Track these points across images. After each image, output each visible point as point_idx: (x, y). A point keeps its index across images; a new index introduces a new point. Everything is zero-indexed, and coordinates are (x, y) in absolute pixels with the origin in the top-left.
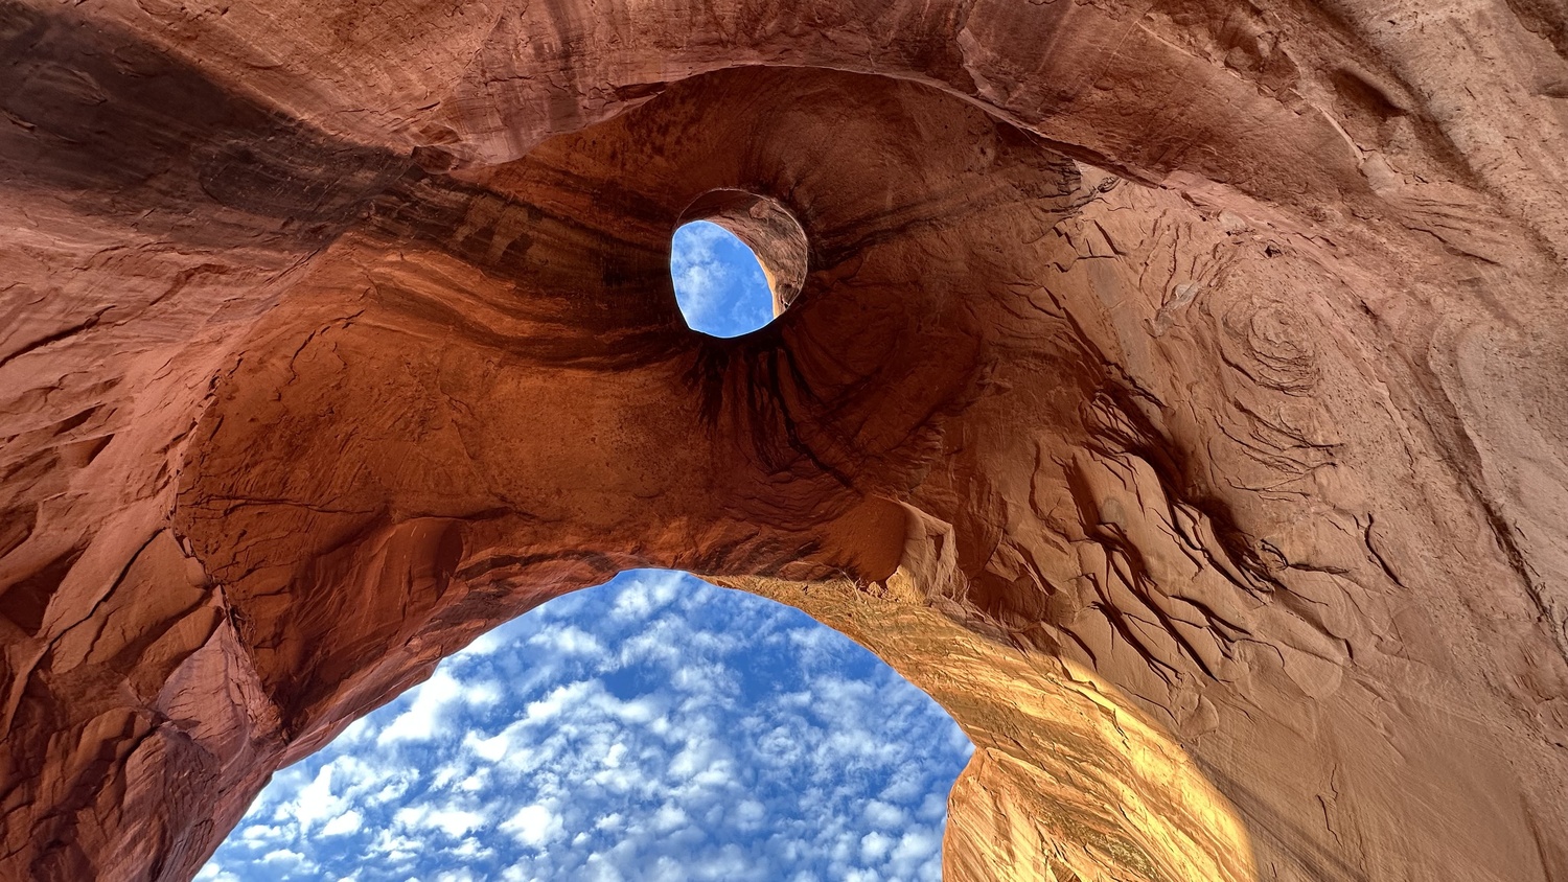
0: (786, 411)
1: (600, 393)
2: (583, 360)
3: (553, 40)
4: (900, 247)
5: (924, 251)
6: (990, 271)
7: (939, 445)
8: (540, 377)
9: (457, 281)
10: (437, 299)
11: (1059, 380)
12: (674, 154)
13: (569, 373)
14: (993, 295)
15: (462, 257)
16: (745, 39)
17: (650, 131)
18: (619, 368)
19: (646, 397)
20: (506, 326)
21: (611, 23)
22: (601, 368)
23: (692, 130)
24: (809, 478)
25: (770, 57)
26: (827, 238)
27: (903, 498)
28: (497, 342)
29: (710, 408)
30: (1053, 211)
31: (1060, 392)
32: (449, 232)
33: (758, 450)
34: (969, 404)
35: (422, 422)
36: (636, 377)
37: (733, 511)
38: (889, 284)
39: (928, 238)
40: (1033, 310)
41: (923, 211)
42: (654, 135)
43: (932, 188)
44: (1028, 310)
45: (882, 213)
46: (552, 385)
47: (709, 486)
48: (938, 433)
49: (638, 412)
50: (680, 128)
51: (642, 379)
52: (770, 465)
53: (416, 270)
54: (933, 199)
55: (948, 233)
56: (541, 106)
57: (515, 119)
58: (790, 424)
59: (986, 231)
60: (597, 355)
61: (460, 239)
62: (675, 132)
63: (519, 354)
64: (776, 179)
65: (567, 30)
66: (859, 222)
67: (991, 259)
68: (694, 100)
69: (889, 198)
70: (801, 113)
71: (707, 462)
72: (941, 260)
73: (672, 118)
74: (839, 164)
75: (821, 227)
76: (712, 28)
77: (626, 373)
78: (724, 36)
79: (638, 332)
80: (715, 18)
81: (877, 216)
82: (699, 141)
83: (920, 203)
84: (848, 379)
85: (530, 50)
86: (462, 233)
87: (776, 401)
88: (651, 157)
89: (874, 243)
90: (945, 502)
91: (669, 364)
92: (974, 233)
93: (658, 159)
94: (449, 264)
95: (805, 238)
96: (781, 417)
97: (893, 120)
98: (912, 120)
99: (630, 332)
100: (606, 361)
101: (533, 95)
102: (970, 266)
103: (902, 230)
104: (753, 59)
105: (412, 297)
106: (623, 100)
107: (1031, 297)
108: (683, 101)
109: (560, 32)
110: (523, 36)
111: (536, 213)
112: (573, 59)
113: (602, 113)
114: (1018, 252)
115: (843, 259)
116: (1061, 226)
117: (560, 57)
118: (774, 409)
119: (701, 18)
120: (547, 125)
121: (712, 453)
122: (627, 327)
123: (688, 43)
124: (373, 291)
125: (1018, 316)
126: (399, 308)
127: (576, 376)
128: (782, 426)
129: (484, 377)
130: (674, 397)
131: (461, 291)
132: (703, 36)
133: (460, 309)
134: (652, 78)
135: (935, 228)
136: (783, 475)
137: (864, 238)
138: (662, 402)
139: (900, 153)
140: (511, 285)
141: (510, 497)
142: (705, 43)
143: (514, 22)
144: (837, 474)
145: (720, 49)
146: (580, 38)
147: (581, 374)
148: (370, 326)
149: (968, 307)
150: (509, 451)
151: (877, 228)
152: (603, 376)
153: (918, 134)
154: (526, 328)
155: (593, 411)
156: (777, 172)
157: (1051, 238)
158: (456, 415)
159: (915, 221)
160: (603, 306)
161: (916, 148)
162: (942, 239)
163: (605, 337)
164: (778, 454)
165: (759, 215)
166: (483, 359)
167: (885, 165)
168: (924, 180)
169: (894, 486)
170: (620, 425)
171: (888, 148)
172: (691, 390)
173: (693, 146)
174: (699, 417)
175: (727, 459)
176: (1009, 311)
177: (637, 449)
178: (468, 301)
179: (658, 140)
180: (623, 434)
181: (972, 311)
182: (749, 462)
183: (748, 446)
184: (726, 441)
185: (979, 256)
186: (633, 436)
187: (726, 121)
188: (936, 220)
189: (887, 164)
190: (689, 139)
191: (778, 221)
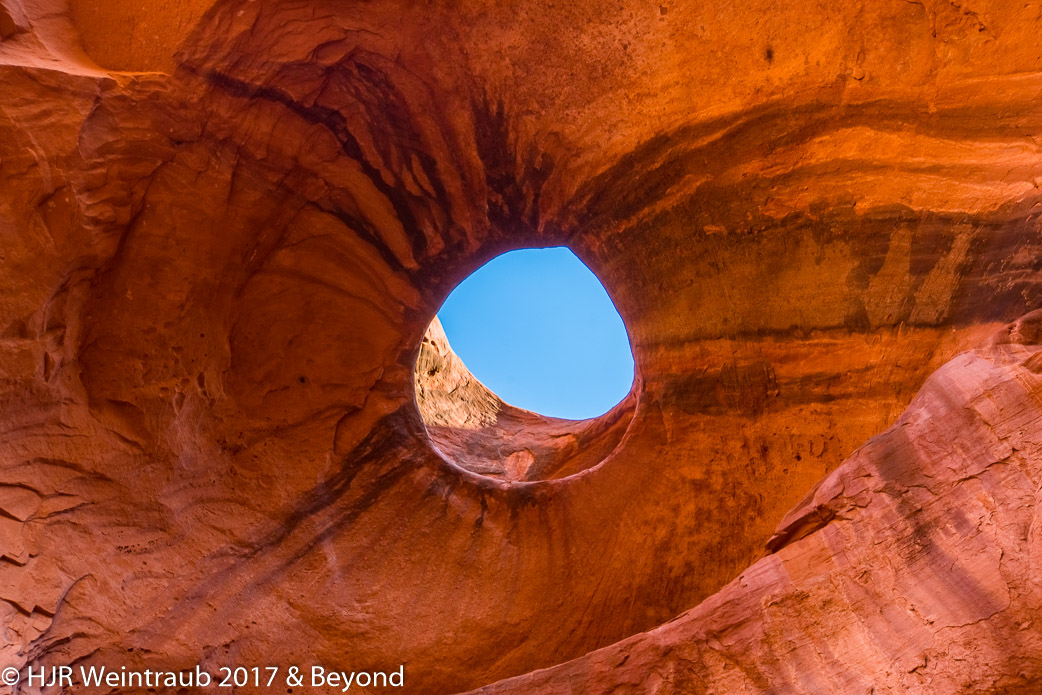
0: (368, 170)
2: (718, 135)
3: (947, 542)
4: (285, 496)
5: (244, 503)
6: (123, 512)
7: (84, 200)
8: (777, 83)
9: (945, 181)
12: (675, 490)
13: (734, 106)
14: (102, 477)
15: (947, 220)
16: (686, 654)
17: (721, 506)
18: (660, 142)
19: (601, 113)
20: (850, 143)
21: (877, 595)
22: (685, 132)
23: (662, 533)
24: (285, 67)
25: (641, 647)
26: (404, 463)
27: (106, 85)
28: (857, 114)
29: (492, 128)
30: (67, 640)
32: (977, 246)
33: (391, 87)
34: (64, 289)
36: (626, 138)
38: (278, 431)
39: (246, 525)
40: (24, 480)
41: (271, 561)
42: (714, 506)
43: (272, 598)
44: (34, 477)
45: (335, 532)
46: (756, 76)
48: (95, 221)
49: (606, 83)
50: (680, 530)
51: (617, 138)
52: (360, 67)
53: (1009, 175)
54: (263, 585)
55: (218, 544)
56: (929, 454)
57: (959, 422)
58: (352, 150)
59: (158, 568)
60: (699, 151)
61: (958, 244)
62: (685, 519)
63: (821, 107)
64: (515, 515)
65: (933, 561)
66: (364, 505)
67: (131, 531)
68: (672, 575)
69: (332, 558)
70: (515, 620)
71: (468, 36)
72: (211, 500)
73: (695, 538)
74: (429, 575)
75: (420, 475)
76: (738, 648)
77: (646, 138)
78: (716, 645)
79: (647, 210)
80: (737, 663)
81: (339, 526)
82: (646, 523)
83: (282, 569)
84: (284, 258)
85: (973, 517)
86: (957, 254)
87: (389, 179)
88: (708, 473)
89: (329, 483)
90: (28, 102)
91: (581, 179)
92: (177, 559)
93: (698, 474)
94: (963, 203)
95: (437, 449)
96: (373, 158)
99: (659, 206)
100: (682, 146)
101: (948, 463)
102: (160, 508)
103: (293, 520)
104: (661, 634)
105: (1004, 133)
106: (820, 508)
107: (36, 499)
108: (689, 567)
109: (942, 556)
110: (989, 531)
111: (858, 324)
112: (910, 530)
113: (842, 479)
114: (93, 558)
115: (367, 441)
116: (43, 624)
117: (928, 525)
118: (387, 164)
119: (757, 653)
120: (912, 433)
121: (465, 56)
122: (665, 213)
123: (762, 616)
125: (44, 461)
126: (1018, 109)
127: (721, 104)
128: (365, 143)
129: (863, 52)
130: (556, 128)
131: (935, 170)
132: (745, 632)
133: (928, 143)
134: (792, 551)
135: (242, 544)
136: (332, 58)
137: (347, 485)
138: (572, 112)
139: (343, 627)
140: (863, 206)
142: (739, 625)
143: (1009, 540)
144: (240, 89)
145: (715, 627)
146: (911, 559)
147: (714, 111)
149: (135, 444)
151: (331, 510)
152: (679, 121)
154: (820, 151)
155: (678, 58)
156: (515, 526)
157: (49, 598)
159: (277, 541)
160: (710, 229)
162: (223, 532)
163: (695, 182)
164: (353, 91)
165: (518, 457)
166: (871, 79)
167: (359, 601)
168: (290, 604)
169: (133, 101)
170: (629, 50)
171: (364, 627)
172: (533, 149)
173: (652, 512)
174: (506, 109)
175: (436, 54)
176: (63, 464)
177: (589, 21)
178: (922, 159)
179: (706, 501)
180: (618, 38)
181: (125, 440)
182: (398, 61)
183: (410, 89)
184: (448, 83)
185: (153, 528)
186: (601, 40)
187: (618, 565)
188: (245, 556)
189: (356, 605)
190: (661, 520)
191: (485, 459)
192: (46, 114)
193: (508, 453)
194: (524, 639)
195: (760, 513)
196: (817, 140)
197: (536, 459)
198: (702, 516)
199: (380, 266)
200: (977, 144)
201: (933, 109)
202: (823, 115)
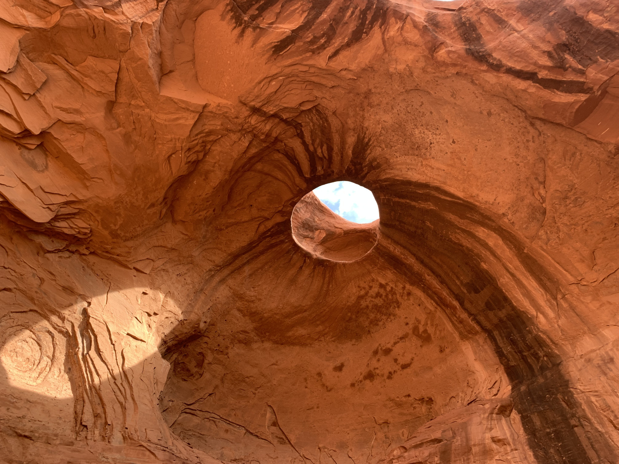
0: (304, 143)
1: (441, 173)
2: (448, 199)
4: (235, 248)
5: (220, 250)
6: (180, 260)
8: (480, 199)
9: (513, 283)
10: (528, 274)
11: (119, 232)
12: (373, 281)
13: (461, 195)
14: (174, 249)
15: (506, 299)
17: (387, 296)
18: (426, 186)
19: (408, 161)
20: (492, 239)
22: (437, 189)
23: (363, 292)
24: (286, 108)
26: (281, 240)
28: (501, 232)
29: (362, 147)
31: (115, 225)
32: (509, 317)
33: (327, 121)
35: (566, 198)
36: (415, 176)
37: (350, 76)
38: (238, 224)
39: (219, 258)
40: (148, 257)
41: (226, 272)
42: (384, 294)
43: (224, 286)
44: (152, 254)
45: (250, 262)
46: (475, 191)
47: (368, 94)
49: (416, 152)
50: (369, 295)
51: (410, 173)
52: (317, 111)
53: (533, 301)
54: (223, 281)
55: (209, 266)
58: (301, 136)
59: (189, 280)
60: (439, 198)
61: (504, 311)
62: (373, 292)
63: (490, 219)
64: (314, 268)
66: (262, 253)
67: (181, 267)
68: (361, 307)
69: (247, 271)
70: (304, 305)
71: (368, 111)
72: (209, 249)
73: (373, 300)
74: (279, 281)
75: (285, 245)
79: (408, 201)
81: (252, 259)
82: (359, 287)
83: (229, 275)
84: (258, 166)
86: (502, 314)
87: (311, 148)
88: (387, 284)
91: (388, 176)
92: (195, 275)
93: (383, 282)
94: (515, 297)
96: (308, 139)
97: (254, 313)
98: (244, 316)
99: (413, 203)
100: (433, 192)
102: (191, 256)
103: (236, 257)
107: (152, 263)
108: (367, 307)
115: (269, 230)
118: (313, 144)
121: (363, 117)
122: (415, 207)
124: (559, 296)
125: (155, 247)
126: (550, 279)
127: (456, 190)
128: (307, 134)
129: (517, 211)
133: (517, 263)
135: (217, 266)
136: (307, 107)
137: (258, 245)
139: (246, 298)
140: (484, 266)
141: (527, 124)
144: (264, 114)
147: (452, 190)
148: (569, 273)
149: (186, 235)
150: (517, 155)
152: (437, 184)
153: (239, 310)
155: (450, 162)
156: (314, 271)
158: (542, 192)
159: (229, 264)
160: (428, 224)
161: (239, 304)
162: (211, 261)
163: (431, 206)
164: (310, 118)
165: (320, 232)
166: (513, 222)
167: (253, 288)
168: (230, 288)
169: (216, 114)
170: (432, 145)
171: (254, 298)
172: (375, 159)
173: (362, 284)
174: (371, 142)
175: (351, 114)
176: (161, 246)
177: (422, 125)
178: (511, 266)
179: (382, 291)
180: (430, 138)
181: (183, 234)
182: (334, 113)
183: (335, 123)
184: (352, 126)
185: (188, 263)
186: (423, 135)
187: (344, 296)
188: (217, 270)
189: (252, 289)
190: (364, 288)
191: (308, 231)
192: (178, 119)
193: (317, 229)
194: (305, 311)
195: (398, 307)
196: (483, 229)
197: (327, 235)
198: (378, 295)
199: (295, 173)
200: (530, 278)
201: (525, 251)
202: (489, 222)
